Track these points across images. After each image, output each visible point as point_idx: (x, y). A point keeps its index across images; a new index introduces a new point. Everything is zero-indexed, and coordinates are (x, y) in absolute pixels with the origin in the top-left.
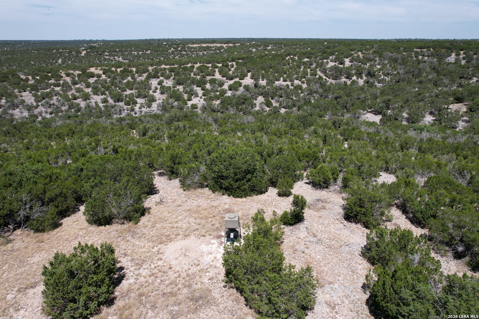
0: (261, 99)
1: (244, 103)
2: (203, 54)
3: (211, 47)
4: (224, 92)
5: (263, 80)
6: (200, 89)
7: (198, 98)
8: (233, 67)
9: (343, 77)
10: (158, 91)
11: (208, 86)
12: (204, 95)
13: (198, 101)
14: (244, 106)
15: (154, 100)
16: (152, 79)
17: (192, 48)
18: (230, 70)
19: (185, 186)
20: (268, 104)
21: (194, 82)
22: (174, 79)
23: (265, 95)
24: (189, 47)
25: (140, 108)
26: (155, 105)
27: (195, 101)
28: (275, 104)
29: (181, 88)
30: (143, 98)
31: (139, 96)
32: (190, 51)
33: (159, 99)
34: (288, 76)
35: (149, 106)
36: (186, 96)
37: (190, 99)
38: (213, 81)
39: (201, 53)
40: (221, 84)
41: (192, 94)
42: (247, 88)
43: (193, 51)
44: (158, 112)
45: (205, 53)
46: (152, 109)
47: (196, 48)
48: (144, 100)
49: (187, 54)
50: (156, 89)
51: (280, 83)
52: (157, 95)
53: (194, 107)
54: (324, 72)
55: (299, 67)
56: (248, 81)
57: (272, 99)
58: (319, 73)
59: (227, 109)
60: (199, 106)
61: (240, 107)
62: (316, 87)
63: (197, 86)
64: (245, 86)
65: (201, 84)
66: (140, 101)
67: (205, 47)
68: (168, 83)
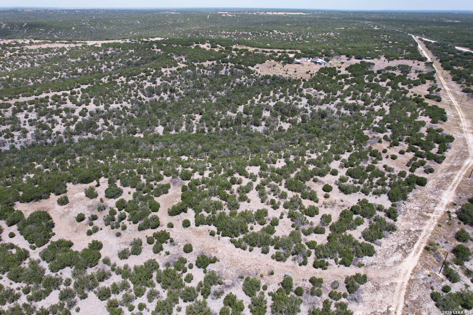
0: (102, 121)
1: (91, 127)
2: (45, 57)
3: (52, 48)
4: (76, 118)
5: (102, 105)
6: (58, 117)
7: (59, 125)
8: (79, 93)
9: (155, 94)
10: (27, 123)
11: (64, 114)
12: (63, 122)
13: (60, 128)
14: (91, 128)
15: (27, 132)
16: (17, 113)
17: (32, 50)
18: (77, 97)
19: (73, 184)
20: (107, 124)
21: (52, 112)
22: (36, 111)
23: (104, 118)
24: (27, 50)
25: (18, 139)
26: (29, 135)
27: (57, 128)
28: (111, 123)
29: (43, 118)
30: (17, 131)
31: (13, 130)
32: (30, 55)
33: (31, 130)
34: (119, 99)
35: (25, 137)
36: (50, 125)
37: (54, 127)
38: (67, 110)
39: (43, 56)
40: (73, 111)
41: (54, 122)
42: (91, 114)
43: (34, 55)
44: (33, 140)
45: (47, 55)
46: (28, 139)
47: (36, 50)
48: (19, 132)
49: (28, 59)
50: (25, 122)
51: (113, 106)
52: (27, 127)
53: (58, 133)
54: (143, 92)
55: (126, 90)
56: (92, 107)
57: (109, 119)
58: (139, 93)
59: (81, 132)
60: (62, 131)
61: (89, 130)
62: (136, 106)
63: (56, 115)
64: (90, 112)
65: (58, 112)
66: (16, 134)
67: (45, 49)
68: (33, 116)
